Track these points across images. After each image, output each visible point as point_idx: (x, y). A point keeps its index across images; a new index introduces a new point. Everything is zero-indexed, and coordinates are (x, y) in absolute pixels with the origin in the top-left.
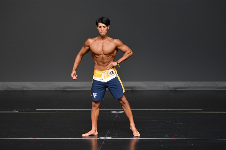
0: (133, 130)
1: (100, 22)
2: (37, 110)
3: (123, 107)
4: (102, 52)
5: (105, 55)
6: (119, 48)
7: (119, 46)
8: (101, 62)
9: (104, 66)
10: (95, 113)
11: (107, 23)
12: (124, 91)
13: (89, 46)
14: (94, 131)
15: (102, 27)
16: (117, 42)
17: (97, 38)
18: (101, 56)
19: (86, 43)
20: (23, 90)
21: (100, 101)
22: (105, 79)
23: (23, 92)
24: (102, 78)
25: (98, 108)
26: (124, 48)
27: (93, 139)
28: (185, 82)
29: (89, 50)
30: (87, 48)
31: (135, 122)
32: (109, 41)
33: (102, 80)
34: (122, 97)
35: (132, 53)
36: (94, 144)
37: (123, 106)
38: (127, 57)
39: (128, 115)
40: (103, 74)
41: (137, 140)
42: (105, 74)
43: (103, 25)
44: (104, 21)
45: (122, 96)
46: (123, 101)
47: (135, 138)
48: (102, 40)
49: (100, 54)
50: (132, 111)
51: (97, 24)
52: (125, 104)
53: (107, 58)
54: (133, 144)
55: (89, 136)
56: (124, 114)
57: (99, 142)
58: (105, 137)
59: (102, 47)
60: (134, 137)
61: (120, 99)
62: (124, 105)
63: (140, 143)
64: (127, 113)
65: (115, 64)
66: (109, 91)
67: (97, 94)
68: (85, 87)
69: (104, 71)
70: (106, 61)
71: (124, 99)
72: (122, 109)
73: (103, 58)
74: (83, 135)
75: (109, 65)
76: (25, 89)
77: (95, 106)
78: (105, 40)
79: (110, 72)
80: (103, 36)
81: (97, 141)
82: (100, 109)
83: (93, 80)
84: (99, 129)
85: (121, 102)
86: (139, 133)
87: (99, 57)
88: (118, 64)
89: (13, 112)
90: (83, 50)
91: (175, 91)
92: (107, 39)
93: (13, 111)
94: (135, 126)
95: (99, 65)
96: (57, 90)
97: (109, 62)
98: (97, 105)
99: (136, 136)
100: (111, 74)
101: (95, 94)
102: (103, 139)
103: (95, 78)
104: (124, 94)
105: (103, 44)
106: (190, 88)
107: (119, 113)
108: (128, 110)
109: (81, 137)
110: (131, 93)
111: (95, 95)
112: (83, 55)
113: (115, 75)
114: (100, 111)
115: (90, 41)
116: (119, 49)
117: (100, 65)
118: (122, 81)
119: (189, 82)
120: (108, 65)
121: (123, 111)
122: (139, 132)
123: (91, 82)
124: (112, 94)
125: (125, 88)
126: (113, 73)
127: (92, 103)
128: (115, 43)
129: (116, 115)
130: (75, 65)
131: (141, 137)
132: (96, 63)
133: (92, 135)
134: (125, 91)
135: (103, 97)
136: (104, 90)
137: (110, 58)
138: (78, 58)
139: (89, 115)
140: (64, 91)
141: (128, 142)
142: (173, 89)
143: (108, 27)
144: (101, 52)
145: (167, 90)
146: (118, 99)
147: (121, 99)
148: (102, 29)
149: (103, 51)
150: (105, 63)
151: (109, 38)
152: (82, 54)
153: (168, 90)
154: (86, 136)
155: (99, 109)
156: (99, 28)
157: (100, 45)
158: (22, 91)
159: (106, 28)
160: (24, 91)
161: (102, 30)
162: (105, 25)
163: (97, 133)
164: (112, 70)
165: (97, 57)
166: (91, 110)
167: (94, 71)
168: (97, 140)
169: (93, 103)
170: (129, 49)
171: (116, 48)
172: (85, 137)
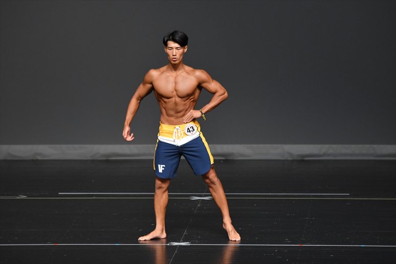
0: (227, 231)
1: (170, 40)
2: (59, 193)
3: (210, 189)
4: (175, 93)
5: (179, 99)
6: (204, 85)
7: (204, 82)
8: (172, 109)
9: (178, 118)
10: (161, 199)
11: (183, 42)
12: (212, 162)
13: (151, 83)
14: (160, 232)
15: (174, 50)
16: (200, 74)
17: (165, 68)
18: (174, 99)
19: (147, 78)
20: (35, 159)
21: (169, 179)
22: (179, 140)
23: (35, 162)
24: (174, 138)
25: (165, 191)
26: (213, 86)
27: (158, 245)
28: (319, 146)
29: (153, 89)
30: (149, 86)
31: (231, 216)
32: (187, 73)
33: (174, 141)
34: (208, 173)
35: (226, 94)
36: (159, 255)
37: (211, 187)
38: (219, 102)
39: (219, 204)
40: (175, 130)
41: (236, 247)
42: (179, 131)
43: (177, 45)
44: (177, 38)
45: (209, 170)
46: (210, 180)
47: (231, 245)
48: (173, 71)
49: (171, 95)
50: (226, 196)
51: (166, 44)
52: (215, 184)
53: (183, 103)
54: (228, 255)
55: (152, 240)
56: (213, 201)
57: (169, 250)
58: (179, 242)
59: (174, 84)
60: (230, 241)
61: (205, 176)
62: (213, 186)
63: (240, 252)
64: (217, 200)
65: (197, 114)
66: (186, 161)
67: (164, 166)
68: (145, 155)
69: (177, 127)
70: (180, 108)
71: (212, 175)
72: (210, 192)
73: (176, 104)
74: (142, 239)
75: (186, 116)
76: (39, 158)
77: (160, 188)
78: (180, 72)
79: (188, 129)
80: (175, 64)
81: (164, 250)
82: (169, 192)
83: (158, 141)
84: (168, 228)
85: (207, 181)
86: (238, 235)
87: (169, 102)
88: (202, 114)
89: (18, 198)
90: (142, 90)
91: (303, 161)
92: (183, 70)
93: (18, 196)
94: (232, 223)
95: (168, 115)
96: (95, 159)
97: (186, 110)
98: (165, 186)
99: (233, 240)
100: (190, 131)
101: (162, 166)
102: (176, 246)
103: (162, 138)
104: (213, 167)
105: (176, 78)
106: (329, 155)
107: (203, 200)
108: (219, 195)
109: (137, 242)
110: (224, 165)
111: (161, 169)
112: (141, 99)
113: (196, 134)
114: (169, 196)
115: (154, 73)
116: (204, 88)
117: (171, 116)
118: (209, 144)
119: (327, 146)
120: (184, 115)
121: (211, 195)
122: (238, 233)
123: (155, 145)
124: (191, 167)
125: (213, 155)
126: (194, 130)
127: (155, 182)
128: (197, 78)
129: (198, 204)
130: (129, 117)
131: (242, 241)
132: (164, 111)
133: (156, 239)
134: (214, 160)
135: (175, 172)
136: (177, 159)
137: (188, 102)
138: (133, 104)
139: (151, 203)
140: (108, 162)
141: (220, 251)
142: (299, 158)
143: (184, 48)
144: (173, 92)
145: (287, 160)
146: (202, 175)
147: (207, 175)
148: (174, 52)
149: (176, 90)
150: (180, 112)
151: (187, 68)
152: (140, 97)
153: (290, 159)
154: (145, 240)
155: (167, 192)
156: (169, 51)
157: (172, 79)
158: (33, 160)
159: (181, 51)
160: (37, 160)
161: (174, 54)
162: (179, 46)
163: (164, 235)
164: (192, 124)
165: (165, 102)
166: (154, 195)
167: (159, 125)
168: (164, 247)
169: (158, 183)
170: (221, 88)
171: (200, 86)
172: (144, 242)
